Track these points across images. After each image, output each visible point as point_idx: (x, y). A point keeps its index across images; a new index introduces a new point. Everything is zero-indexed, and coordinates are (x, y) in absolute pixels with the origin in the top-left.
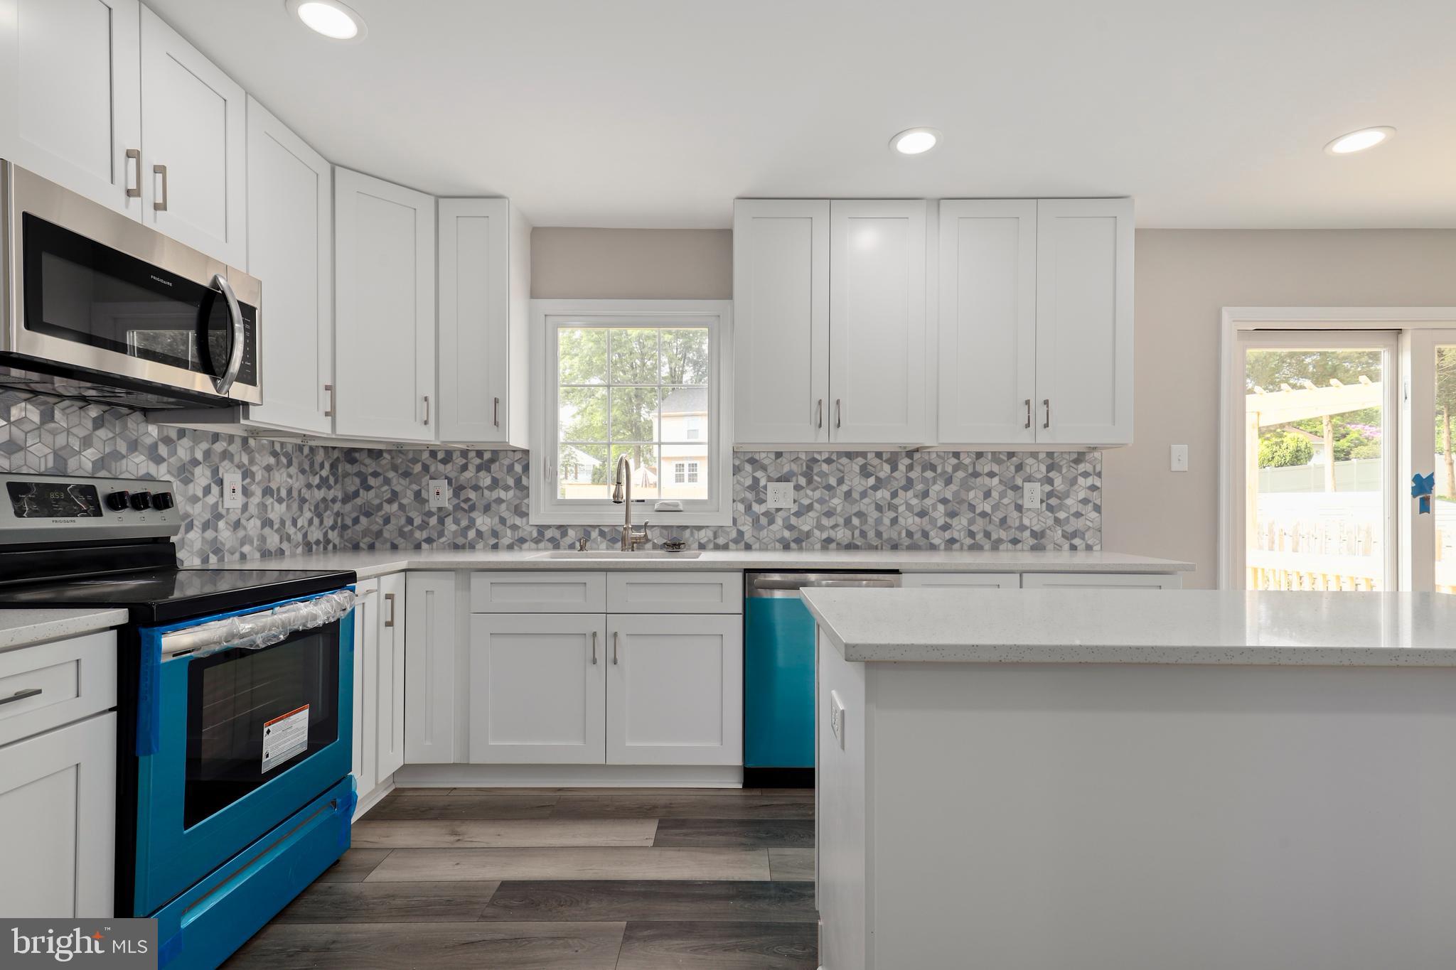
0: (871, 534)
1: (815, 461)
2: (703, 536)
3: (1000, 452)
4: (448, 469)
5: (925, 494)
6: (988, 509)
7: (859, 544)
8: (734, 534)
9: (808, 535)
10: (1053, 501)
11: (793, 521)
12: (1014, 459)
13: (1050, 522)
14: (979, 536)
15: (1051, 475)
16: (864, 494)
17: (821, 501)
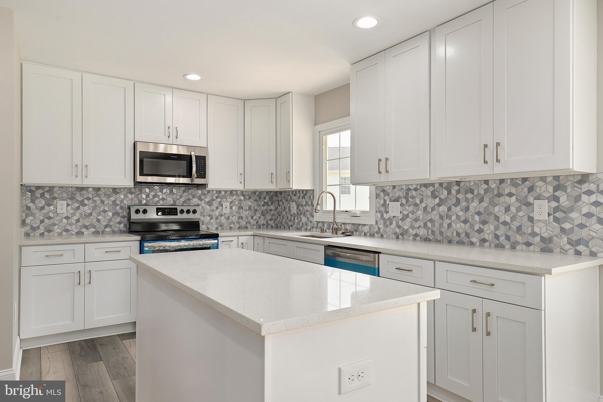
0: (437, 233)
1: (409, 189)
2: (366, 229)
3: (516, 179)
4: (295, 198)
5: (467, 209)
6: (508, 220)
7: (431, 238)
8: (376, 229)
9: (407, 231)
10: (559, 215)
11: (400, 223)
12: (527, 183)
13: (558, 230)
14: (502, 239)
15: (557, 194)
16: (433, 209)
17: (413, 212)
